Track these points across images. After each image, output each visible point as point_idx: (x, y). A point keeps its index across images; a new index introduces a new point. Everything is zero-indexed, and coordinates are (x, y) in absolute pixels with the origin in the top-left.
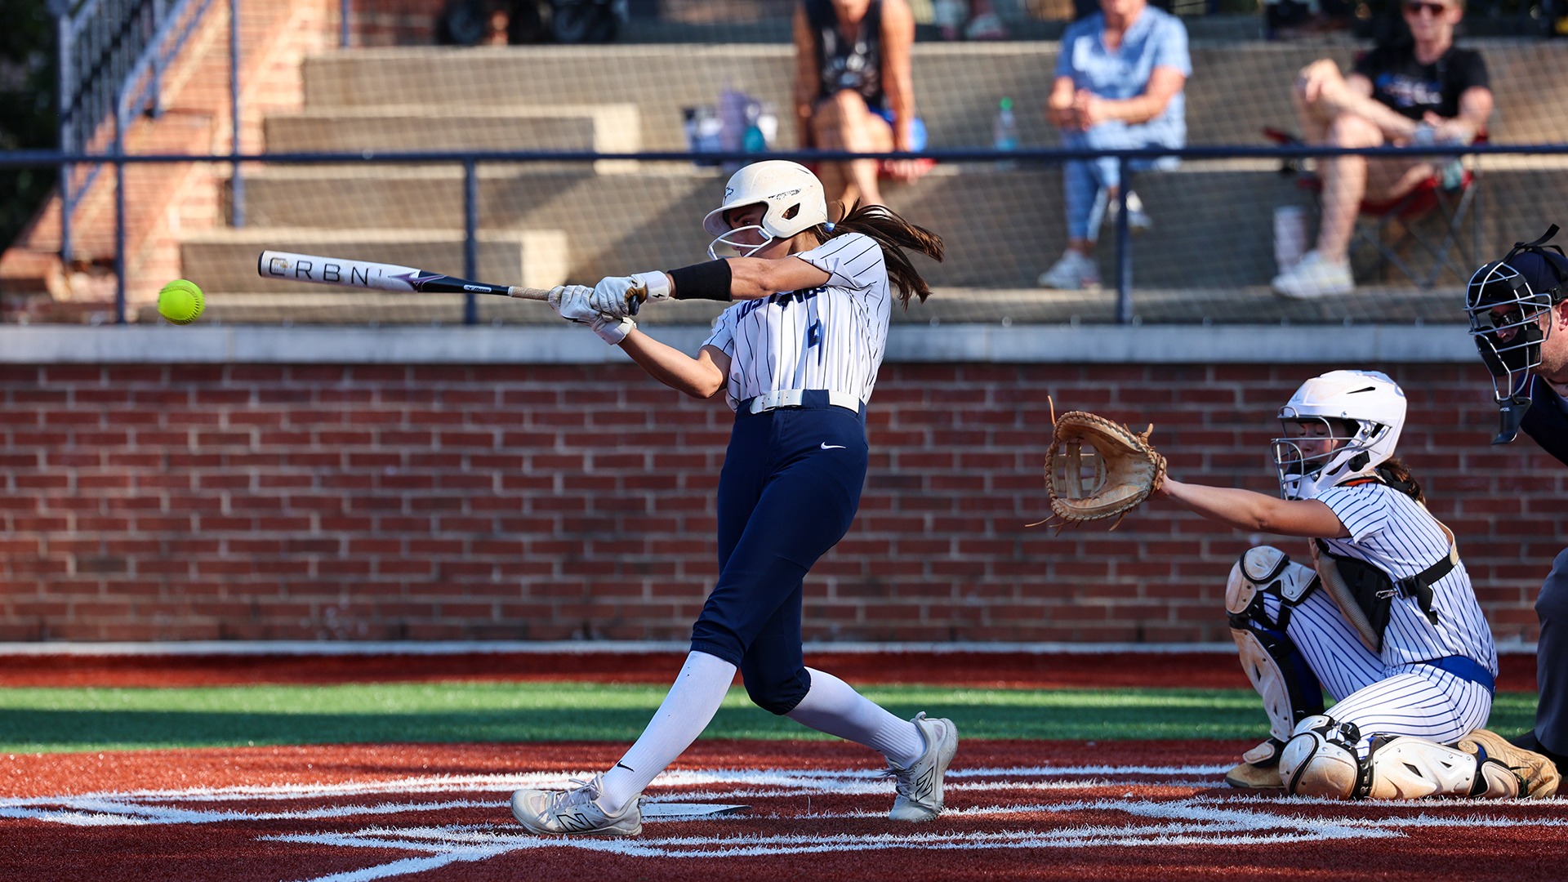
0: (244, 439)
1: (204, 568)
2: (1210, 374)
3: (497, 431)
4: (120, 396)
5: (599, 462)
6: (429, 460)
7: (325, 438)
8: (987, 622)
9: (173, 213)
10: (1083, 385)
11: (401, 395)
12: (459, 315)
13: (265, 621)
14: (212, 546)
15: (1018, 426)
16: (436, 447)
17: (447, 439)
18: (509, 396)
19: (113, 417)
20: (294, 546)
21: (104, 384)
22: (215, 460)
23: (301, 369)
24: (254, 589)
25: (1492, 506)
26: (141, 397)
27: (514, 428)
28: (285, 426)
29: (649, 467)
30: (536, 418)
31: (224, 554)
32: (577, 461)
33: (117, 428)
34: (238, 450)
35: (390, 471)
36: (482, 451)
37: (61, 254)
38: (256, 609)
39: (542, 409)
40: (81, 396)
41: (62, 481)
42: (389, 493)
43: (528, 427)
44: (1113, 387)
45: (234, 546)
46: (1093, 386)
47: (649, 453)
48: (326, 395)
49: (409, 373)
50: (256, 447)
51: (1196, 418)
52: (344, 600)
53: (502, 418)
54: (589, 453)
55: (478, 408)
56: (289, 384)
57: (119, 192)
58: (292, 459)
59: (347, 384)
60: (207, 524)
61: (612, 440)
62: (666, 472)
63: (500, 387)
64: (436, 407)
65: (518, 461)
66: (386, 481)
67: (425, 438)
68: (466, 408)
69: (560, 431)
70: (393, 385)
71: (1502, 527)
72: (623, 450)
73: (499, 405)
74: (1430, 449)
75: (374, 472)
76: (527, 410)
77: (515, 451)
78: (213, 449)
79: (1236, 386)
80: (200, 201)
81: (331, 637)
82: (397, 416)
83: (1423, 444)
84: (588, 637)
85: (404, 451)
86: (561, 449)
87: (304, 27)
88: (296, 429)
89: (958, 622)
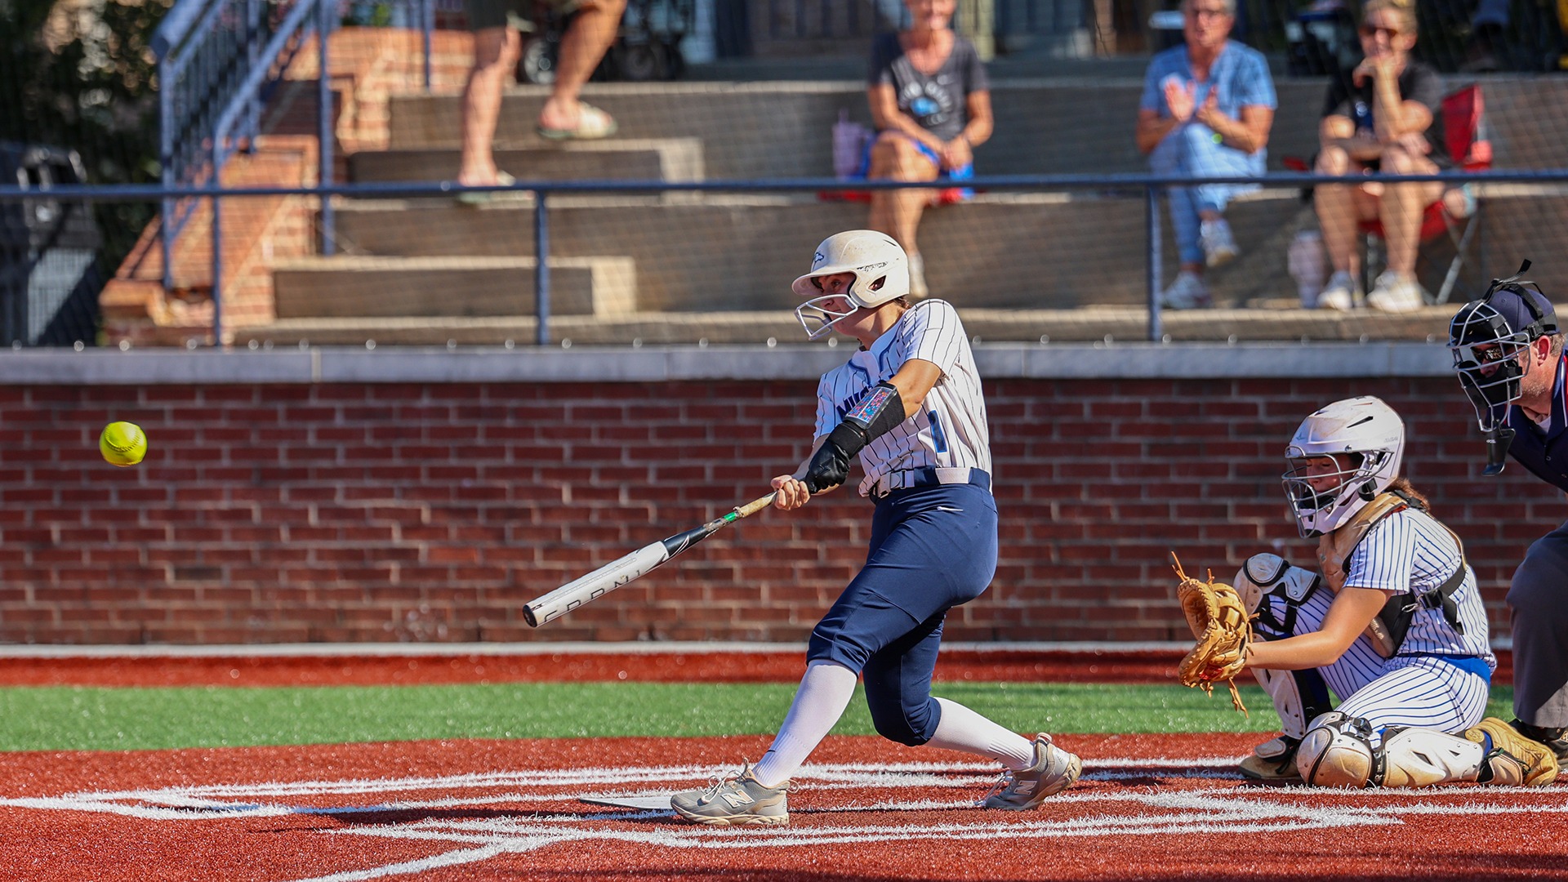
0: (330, 454)
1: (293, 574)
2: (1234, 389)
3: (567, 446)
4: (214, 414)
5: (662, 474)
6: (504, 473)
7: (406, 453)
8: (1026, 622)
9: (267, 243)
10: (1115, 399)
11: (477, 413)
12: (531, 337)
13: (350, 624)
14: (302, 554)
15: (1056, 438)
16: (509, 460)
17: (520, 453)
18: (578, 413)
19: (210, 434)
20: (377, 554)
21: (199, 403)
22: (302, 474)
23: (383, 388)
24: (341, 594)
25: (1499, 511)
26: (234, 415)
27: (583, 443)
28: (369, 442)
29: (709, 479)
30: (603, 433)
31: (312, 562)
32: (642, 473)
33: (213, 444)
34: (325, 464)
35: (467, 483)
36: (552, 464)
37: (162, 282)
38: (344, 614)
39: (608, 424)
40: (179, 414)
41: (161, 495)
42: (465, 504)
43: (595, 442)
44: (1144, 401)
45: (321, 554)
46: (1125, 400)
47: (709, 465)
48: (407, 412)
49: (483, 392)
50: (341, 462)
51: (1222, 429)
52: (424, 605)
53: (571, 433)
54: (652, 465)
55: (549, 423)
56: (372, 402)
57: (215, 224)
58: (376, 473)
59: (425, 402)
60: (295, 532)
61: (673, 453)
62: (726, 482)
63: (568, 404)
64: (509, 422)
65: (587, 473)
66: (463, 493)
67: (499, 452)
68: (537, 424)
69: (626, 445)
70: (469, 403)
71: (1508, 531)
72: (684, 463)
73: (568, 421)
74: (1441, 457)
75: (452, 484)
76: (594, 425)
77: (584, 464)
78: (300, 464)
79: (1259, 400)
80: (291, 232)
81: (412, 638)
82: (472, 432)
83: (1434, 453)
84: (652, 637)
85: (480, 464)
86: (627, 462)
87: (389, 69)
88: (378, 444)
89: (998, 622)
